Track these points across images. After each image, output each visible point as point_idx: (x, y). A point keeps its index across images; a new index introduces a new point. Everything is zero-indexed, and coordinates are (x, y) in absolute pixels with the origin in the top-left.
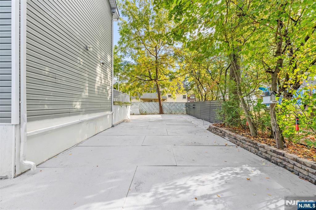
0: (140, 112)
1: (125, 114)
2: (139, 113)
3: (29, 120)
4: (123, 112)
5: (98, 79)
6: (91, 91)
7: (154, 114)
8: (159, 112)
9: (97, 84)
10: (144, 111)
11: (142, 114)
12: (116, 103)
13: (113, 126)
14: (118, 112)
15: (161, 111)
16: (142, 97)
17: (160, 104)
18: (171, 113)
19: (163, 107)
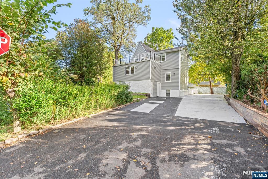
0: (198, 92)
4: (191, 91)
7: (207, 94)
11: (199, 94)
12: (189, 88)
13: (188, 95)
15: (212, 93)
16: (200, 84)
17: (211, 88)
18: (219, 94)
19: (213, 90)
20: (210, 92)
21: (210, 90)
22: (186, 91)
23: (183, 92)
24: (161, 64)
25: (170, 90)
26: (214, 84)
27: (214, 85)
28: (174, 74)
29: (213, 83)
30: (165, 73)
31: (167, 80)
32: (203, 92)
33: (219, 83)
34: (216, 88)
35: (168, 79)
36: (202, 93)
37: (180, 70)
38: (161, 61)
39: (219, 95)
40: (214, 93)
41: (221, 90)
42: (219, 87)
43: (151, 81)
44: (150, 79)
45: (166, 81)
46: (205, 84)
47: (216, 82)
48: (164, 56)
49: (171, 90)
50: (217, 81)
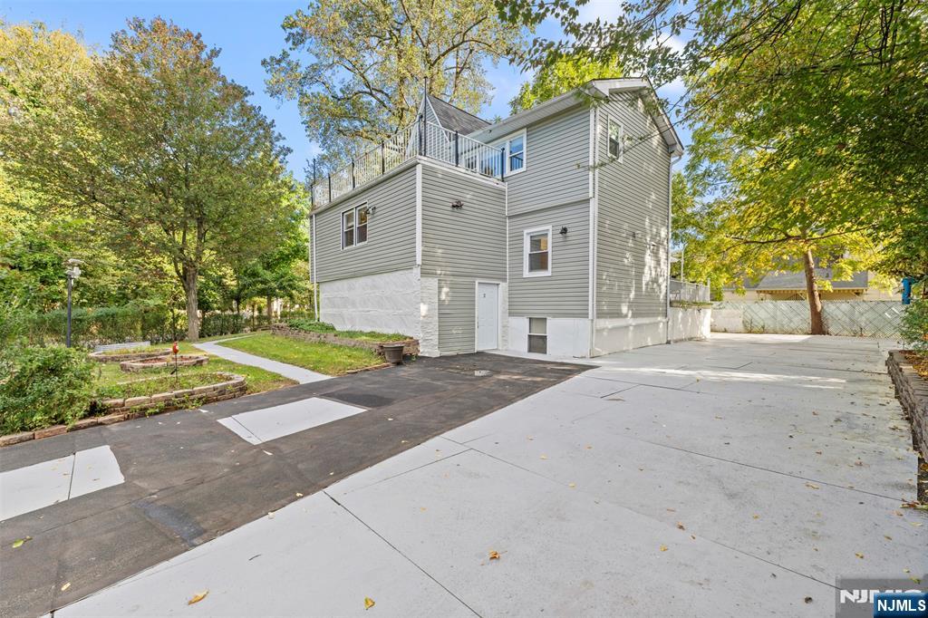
0: (745, 326)
1: (696, 325)
2: (741, 327)
3: (598, 317)
4: (690, 320)
5: (646, 270)
6: (638, 288)
7: (790, 334)
8: (809, 330)
9: (646, 278)
10: (758, 324)
11: (750, 332)
12: (675, 304)
13: (668, 342)
14: (680, 320)
15: (818, 327)
16: (762, 286)
17: (813, 306)
18: (859, 333)
19: (824, 315)
20: (807, 326)
21: (807, 313)
22: (658, 323)
23: (627, 327)
24: (504, 186)
25: (548, 321)
26: (834, 284)
27: (830, 289)
28: (564, 231)
29: (828, 282)
30: (526, 231)
31: (532, 269)
32: (770, 324)
33: (862, 280)
34: (845, 306)
35: (539, 261)
36: (763, 331)
37: (594, 207)
38: (508, 172)
39: (857, 340)
40: (830, 330)
41: (870, 315)
42: (865, 298)
43: (424, 274)
44: (419, 261)
45: (527, 273)
46: (790, 288)
47: (848, 276)
48: (521, 147)
49: (550, 321)
50: (849, 269)
